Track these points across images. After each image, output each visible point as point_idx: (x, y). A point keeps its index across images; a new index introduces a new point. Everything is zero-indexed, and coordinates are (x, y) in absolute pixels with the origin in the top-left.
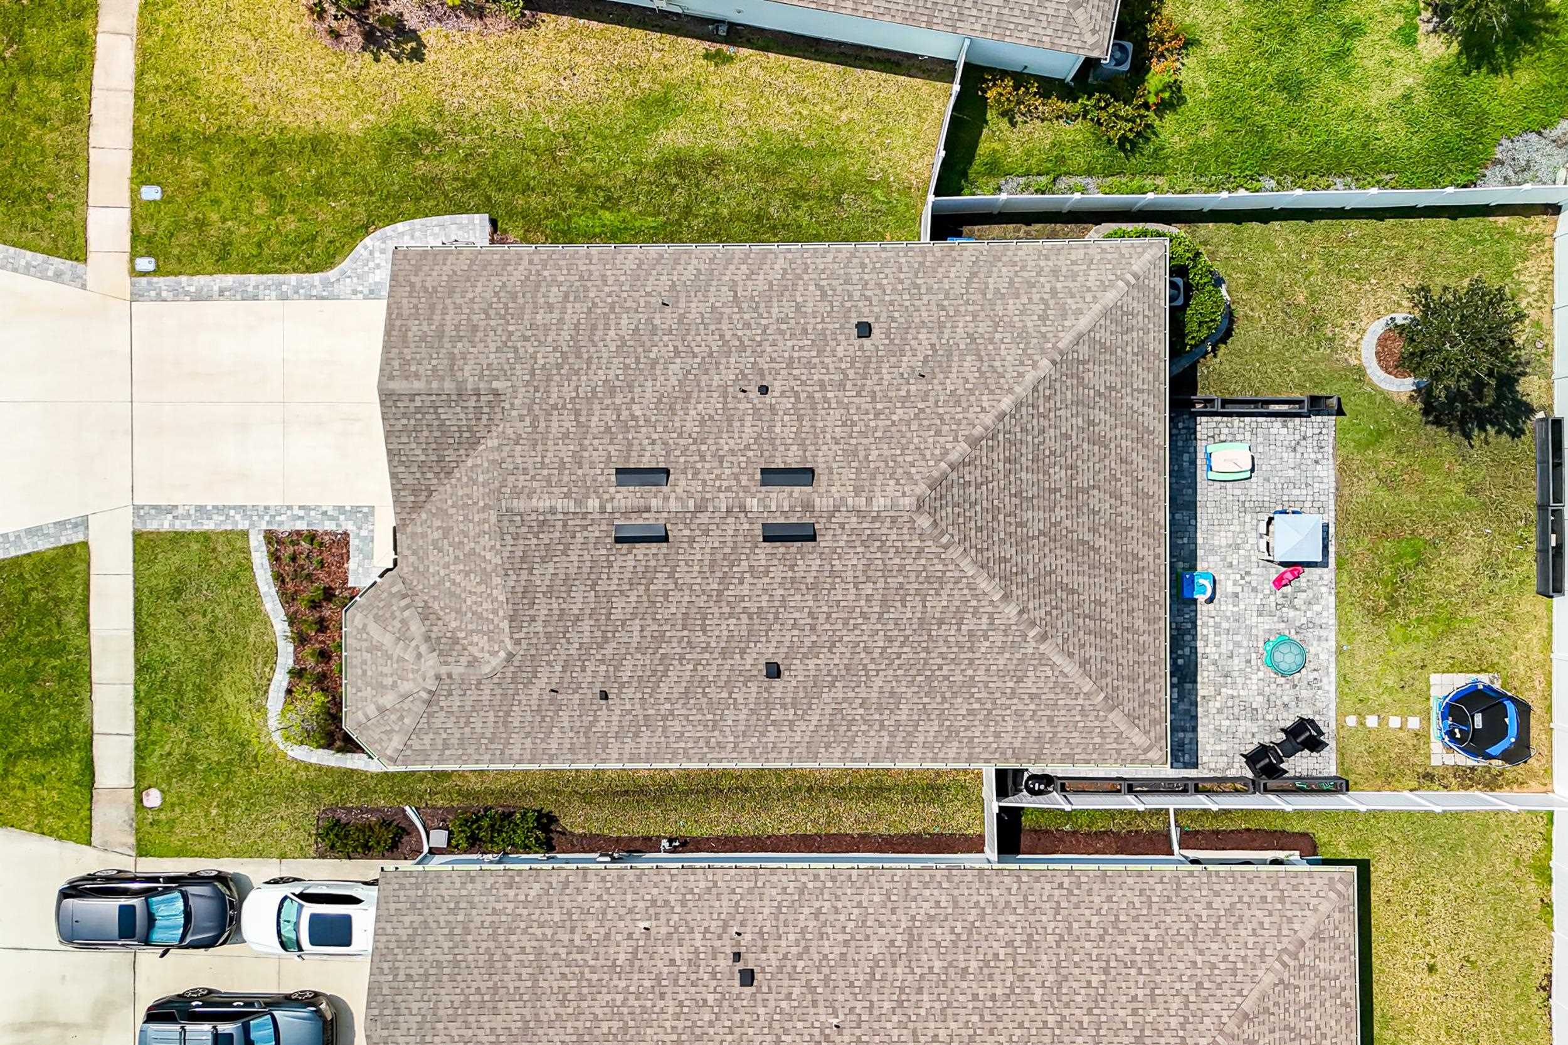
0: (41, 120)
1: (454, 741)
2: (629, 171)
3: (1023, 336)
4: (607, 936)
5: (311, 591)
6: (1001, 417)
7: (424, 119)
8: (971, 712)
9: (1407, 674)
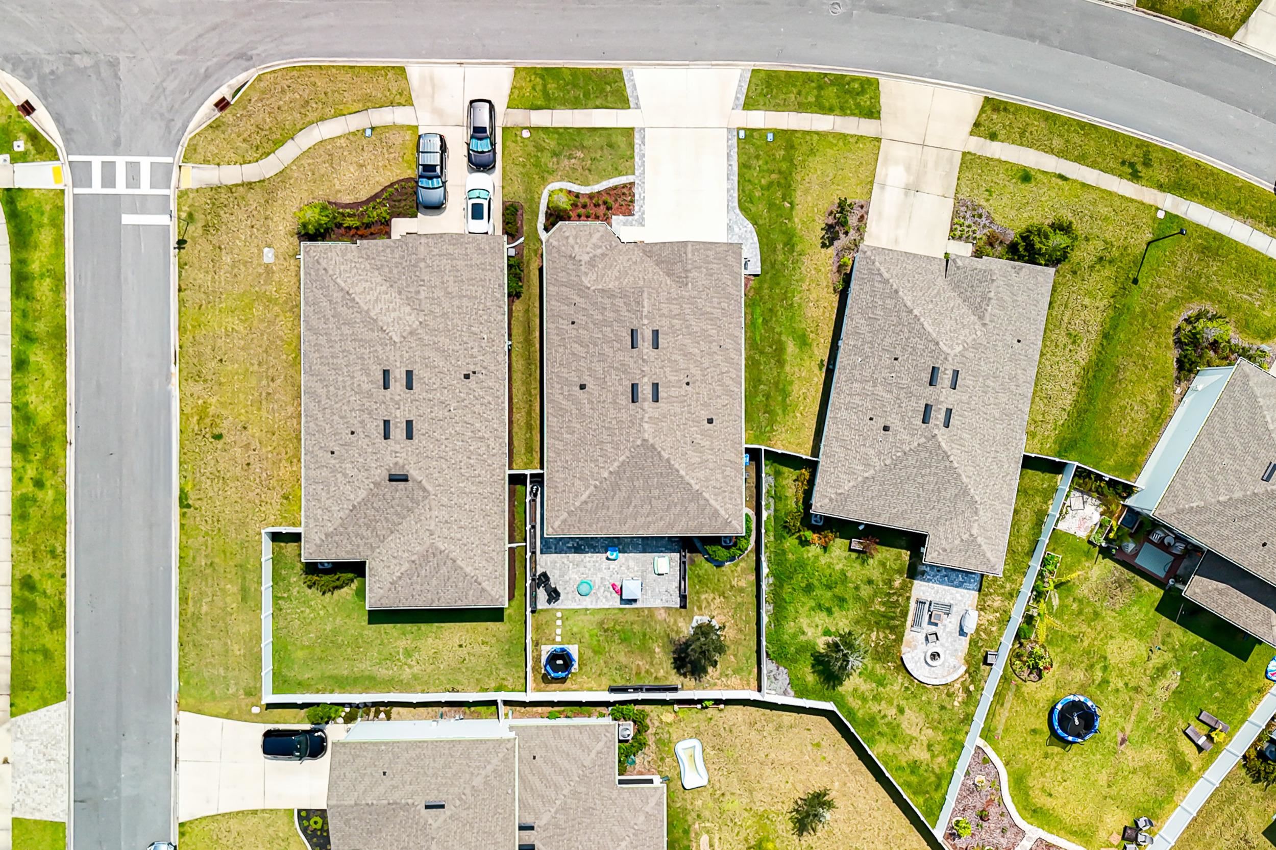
0: (799, 93)
1: (555, 265)
2: (778, 329)
3: (707, 479)
4: (481, 323)
5: (610, 201)
6: (678, 471)
7: (798, 248)
8: (567, 461)
9: (578, 636)
